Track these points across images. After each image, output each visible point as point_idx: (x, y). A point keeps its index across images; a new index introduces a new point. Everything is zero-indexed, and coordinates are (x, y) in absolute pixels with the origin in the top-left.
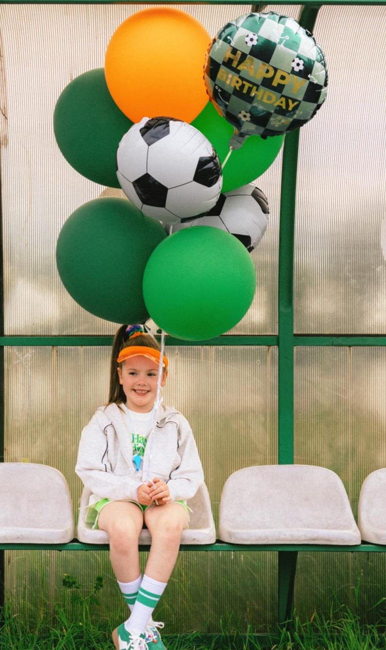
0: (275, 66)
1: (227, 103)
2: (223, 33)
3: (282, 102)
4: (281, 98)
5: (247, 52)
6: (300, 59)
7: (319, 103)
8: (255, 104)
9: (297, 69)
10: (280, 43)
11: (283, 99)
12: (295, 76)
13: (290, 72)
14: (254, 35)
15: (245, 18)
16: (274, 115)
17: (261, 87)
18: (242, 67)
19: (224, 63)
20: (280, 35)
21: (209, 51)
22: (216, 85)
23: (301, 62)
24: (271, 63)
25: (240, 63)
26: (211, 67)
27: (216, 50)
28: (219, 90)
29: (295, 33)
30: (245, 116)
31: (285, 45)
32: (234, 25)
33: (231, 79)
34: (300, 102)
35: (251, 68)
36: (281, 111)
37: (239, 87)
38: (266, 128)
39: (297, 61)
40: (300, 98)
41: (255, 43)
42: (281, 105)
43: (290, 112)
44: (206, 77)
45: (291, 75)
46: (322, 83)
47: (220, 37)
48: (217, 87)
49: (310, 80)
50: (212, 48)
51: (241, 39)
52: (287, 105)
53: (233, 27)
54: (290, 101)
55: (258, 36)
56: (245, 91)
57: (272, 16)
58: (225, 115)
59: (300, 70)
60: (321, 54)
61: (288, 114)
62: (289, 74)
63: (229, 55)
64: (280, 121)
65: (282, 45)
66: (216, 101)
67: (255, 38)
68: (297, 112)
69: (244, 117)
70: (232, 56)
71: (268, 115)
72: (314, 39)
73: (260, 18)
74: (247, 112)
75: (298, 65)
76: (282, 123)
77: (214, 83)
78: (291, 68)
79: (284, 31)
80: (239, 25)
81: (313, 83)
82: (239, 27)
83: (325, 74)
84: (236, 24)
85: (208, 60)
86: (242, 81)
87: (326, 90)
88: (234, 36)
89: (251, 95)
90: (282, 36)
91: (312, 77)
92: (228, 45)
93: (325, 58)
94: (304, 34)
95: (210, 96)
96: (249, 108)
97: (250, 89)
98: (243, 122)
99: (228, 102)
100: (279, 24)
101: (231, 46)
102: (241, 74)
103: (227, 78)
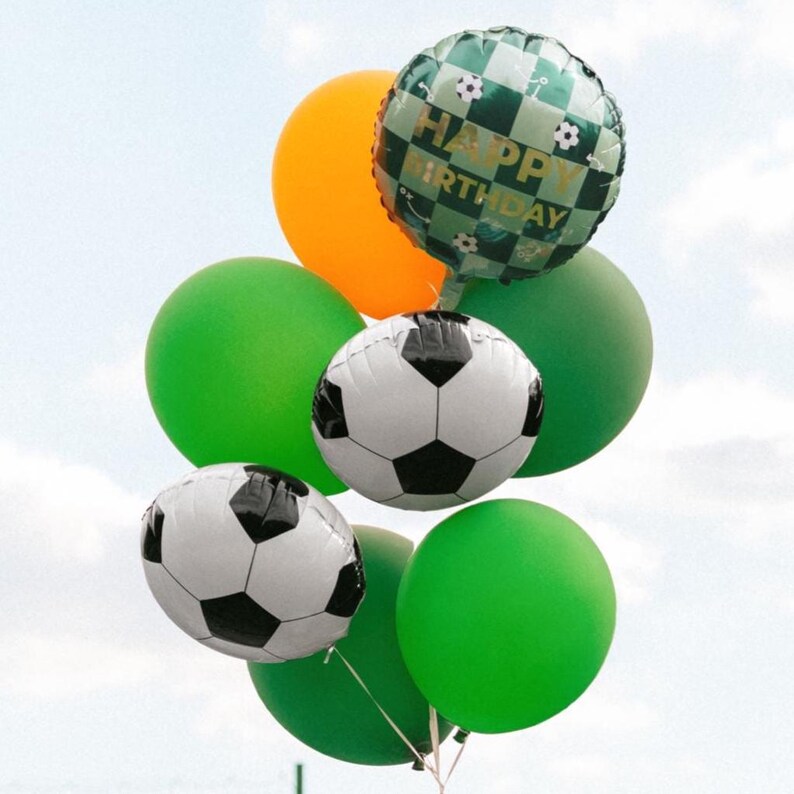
0: (520, 141)
1: (428, 221)
2: (409, 76)
3: (536, 214)
4: (534, 205)
5: (462, 114)
6: (572, 124)
7: (604, 209)
8: (484, 220)
9: (565, 145)
10: (529, 93)
11: (539, 208)
12: (561, 160)
13: (551, 151)
14: (475, 78)
15: (454, 43)
16: (523, 239)
17: (494, 184)
18: (454, 146)
19: (416, 140)
20: (530, 76)
21: (381, 115)
22: (400, 186)
23: (574, 131)
24: (513, 135)
25: (448, 138)
26: (389, 150)
27: (396, 113)
28: (409, 196)
29: (560, 70)
30: (466, 244)
31: (539, 97)
32: (430, 58)
33: (433, 172)
34: (570, 210)
35: (472, 147)
36: (535, 232)
37: (451, 187)
38: (509, 264)
39: (566, 128)
40: (570, 203)
41: (477, 94)
42: (534, 218)
43: (551, 231)
44: (379, 170)
45: (553, 157)
46: (613, 170)
47: (403, 84)
48: (403, 191)
49: (591, 166)
50: (387, 108)
51: (448, 87)
52: (547, 219)
53: (429, 61)
54: (552, 211)
55: (483, 80)
56: (463, 194)
57: (510, 37)
58: (424, 245)
59: (571, 147)
60: (614, 113)
61: (548, 236)
62: (549, 155)
63: (425, 121)
64: (533, 250)
65: (534, 98)
66: (404, 219)
67: (478, 84)
68: (564, 230)
69: (464, 244)
70: (431, 125)
71: (512, 239)
72: (599, 81)
73: (485, 41)
74: (469, 236)
75: (568, 136)
76: (538, 254)
77: (396, 183)
78: (554, 144)
79: (536, 68)
80: (442, 58)
81: (597, 171)
82: (441, 63)
83: (620, 151)
84: (436, 56)
85: (382, 135)
86: (456, 175)
87: (619, 183)
88: (432, 81)
89: (476, 202)
90: (532, 79)
91: (595, 159)
92: (422, 101)
93: (622, 119)
94: (579, 73)
95: (388, 209)
96: (474, 228)
97: (473, 191)
98: (464, 254)
99: (430, 218)
100: (527, 54)
101: (427, 103)
102: (453, 161)
103: (425, 170)
